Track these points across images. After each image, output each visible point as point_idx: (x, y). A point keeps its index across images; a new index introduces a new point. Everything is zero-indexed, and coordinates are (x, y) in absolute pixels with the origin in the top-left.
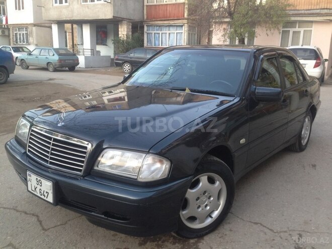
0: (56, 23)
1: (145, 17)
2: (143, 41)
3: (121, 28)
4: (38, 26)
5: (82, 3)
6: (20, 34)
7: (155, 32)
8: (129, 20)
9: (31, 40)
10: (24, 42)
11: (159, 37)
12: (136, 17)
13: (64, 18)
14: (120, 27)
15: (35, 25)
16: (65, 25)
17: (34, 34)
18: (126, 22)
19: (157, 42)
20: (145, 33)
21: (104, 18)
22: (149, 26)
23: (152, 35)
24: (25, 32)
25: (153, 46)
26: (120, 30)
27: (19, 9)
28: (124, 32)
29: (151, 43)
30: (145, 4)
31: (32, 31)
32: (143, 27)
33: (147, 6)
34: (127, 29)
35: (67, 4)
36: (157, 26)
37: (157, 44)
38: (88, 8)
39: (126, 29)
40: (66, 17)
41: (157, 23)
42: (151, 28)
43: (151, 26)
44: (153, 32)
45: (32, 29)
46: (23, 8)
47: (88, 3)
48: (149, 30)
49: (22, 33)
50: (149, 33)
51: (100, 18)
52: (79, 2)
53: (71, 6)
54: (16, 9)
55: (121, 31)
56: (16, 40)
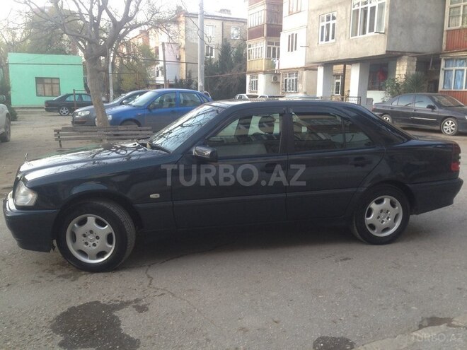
0: (323, 66)
1: (444, 47)
2: (437, 82)
3: (400, 66)
4: (310, 70)
5: (351, 38)
6: (290, 80)
7: (457, 68)
8: (413, 54)
9: (300, 87)
10: (293, 90)
11: (463, 75)
12: (428, 48)
13: (328, 58)
14: (398, 64)
15: (306, 69)
16: (334, 66)
17: (304, 80)
18: (406, 57)
19: (459, 84)
20: (441, 70)
21: (374, 54)
22: (448, 60)
23: (452, 73)
24: (294, 78)
25: (453, 90)
26: (397, 68)
27: (292, 51)
28: (402, 71)
29: (450, 85)
30: (445, 29)
31: (302, 76)
32: (440, 62)
33: (447, 31)
34: (408, 66)
35: (334, 41)
36: (461, 59)
37: (459, 86)
38: (357, 43)
39: (405, 67)
40: (331, 57)
41: (460, 54)
42: (451, 62)
43: (452, 59)
44: (454, 69)
45: (302, 73)
46: (295, 49)
47: (358, 36)
48: (449, 66)
49: (291, 78)
50: (448, 70)
51: (369, 55)
52: (348, 37)
53: (338, 43)
54: (289, 51)
55: (399, 70)
56: (286, 87)
